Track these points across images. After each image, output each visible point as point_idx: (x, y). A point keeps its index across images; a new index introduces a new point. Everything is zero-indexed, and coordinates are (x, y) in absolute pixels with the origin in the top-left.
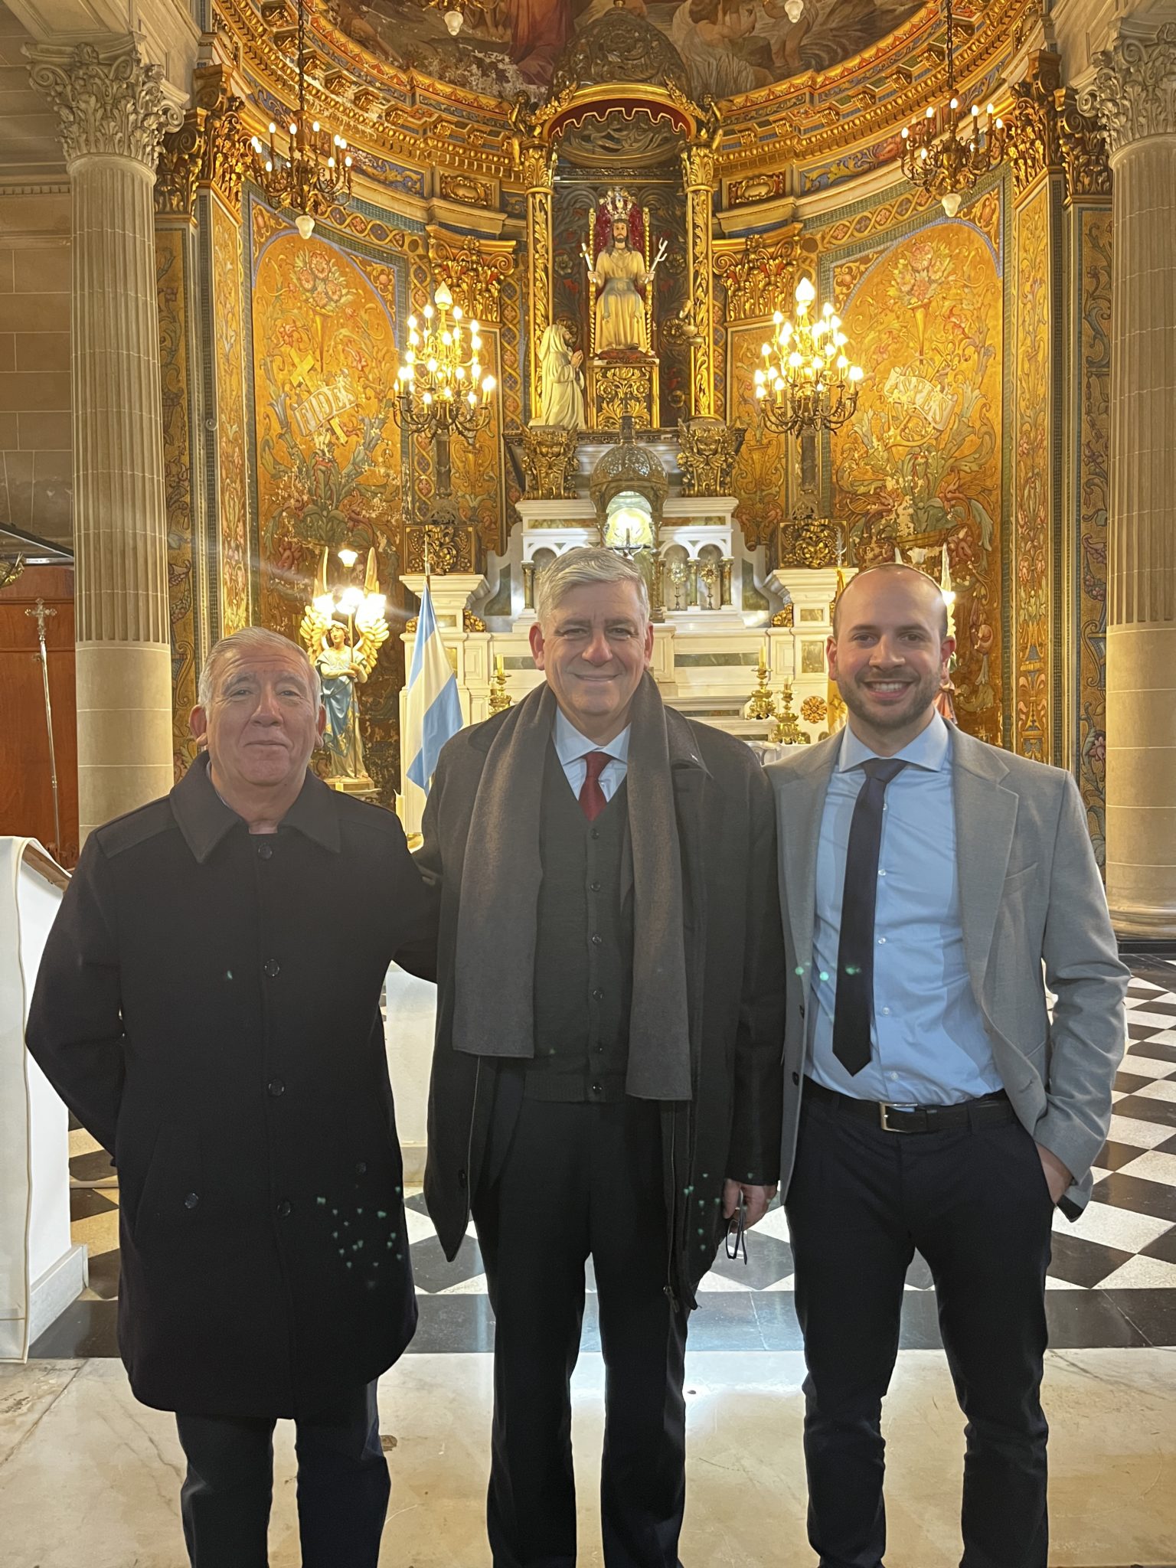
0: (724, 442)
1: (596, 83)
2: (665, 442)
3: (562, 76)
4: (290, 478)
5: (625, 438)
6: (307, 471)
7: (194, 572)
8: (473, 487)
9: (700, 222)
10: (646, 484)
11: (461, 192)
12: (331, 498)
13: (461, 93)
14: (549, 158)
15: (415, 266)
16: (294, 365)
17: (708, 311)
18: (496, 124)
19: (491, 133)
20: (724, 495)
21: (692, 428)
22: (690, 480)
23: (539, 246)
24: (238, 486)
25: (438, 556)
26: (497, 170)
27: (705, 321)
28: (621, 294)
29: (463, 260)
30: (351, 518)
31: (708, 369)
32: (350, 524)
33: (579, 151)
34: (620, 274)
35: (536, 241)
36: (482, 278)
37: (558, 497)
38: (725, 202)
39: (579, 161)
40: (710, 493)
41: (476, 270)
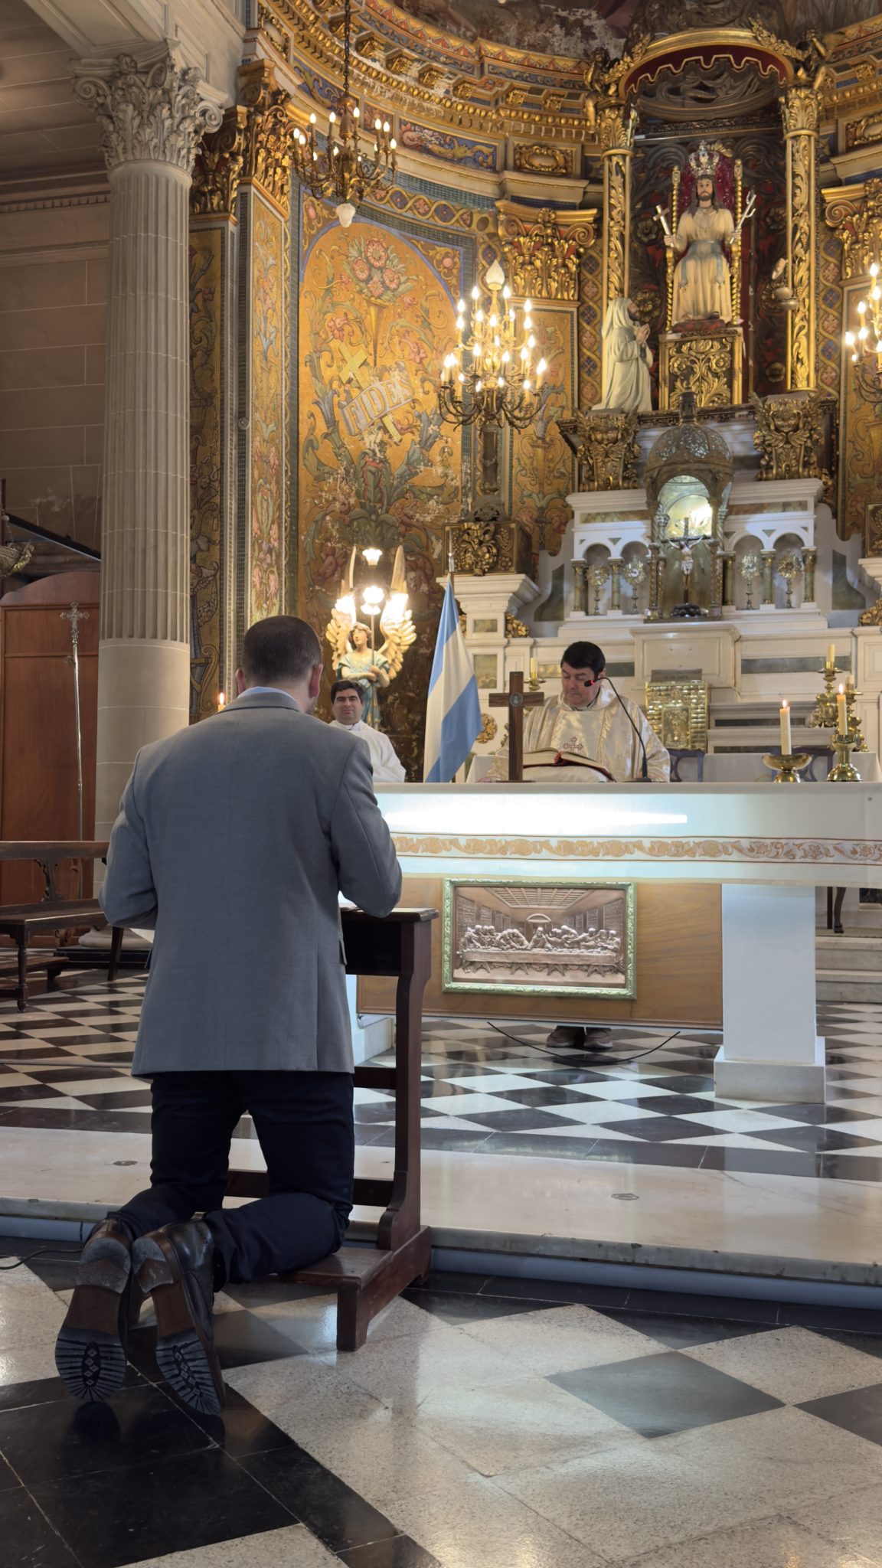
0: (806, 416)
1: (671, 32)
2: (741, 420)
3: (638, 29)
4: (335, 480)
5: (684, 418)
6: (354, 471)
7: (222, 574)
8: (541, 485)
9: (801, 170)
10: (703, 466)
11: (537, 162)
12: (380, 501)
13: (535, 57)
14: (627, 116)
15: (484, 246)
16: (343, 360)
17: (809, 269)
18: (575, 88)
19: (570, 96)
20: (809, 476)
21: (768, 402)
22: (768, 462)
23: (614, 213)
24: (273, 487)
25: (476, 556)
26: (579, 134)
27: (805, 281)
28: (702, 258)
29: (536, 235)
30: (402, 523)
31: (808, 335)
32: (402, 529)
33: (666, 106)
34: (702, 235)
35: (612, 207)
36: (558, 253)
37: (616, 487)
38: (842, 145)
39: (666, 116)
40: (791, 475)
41: (551, 245)
